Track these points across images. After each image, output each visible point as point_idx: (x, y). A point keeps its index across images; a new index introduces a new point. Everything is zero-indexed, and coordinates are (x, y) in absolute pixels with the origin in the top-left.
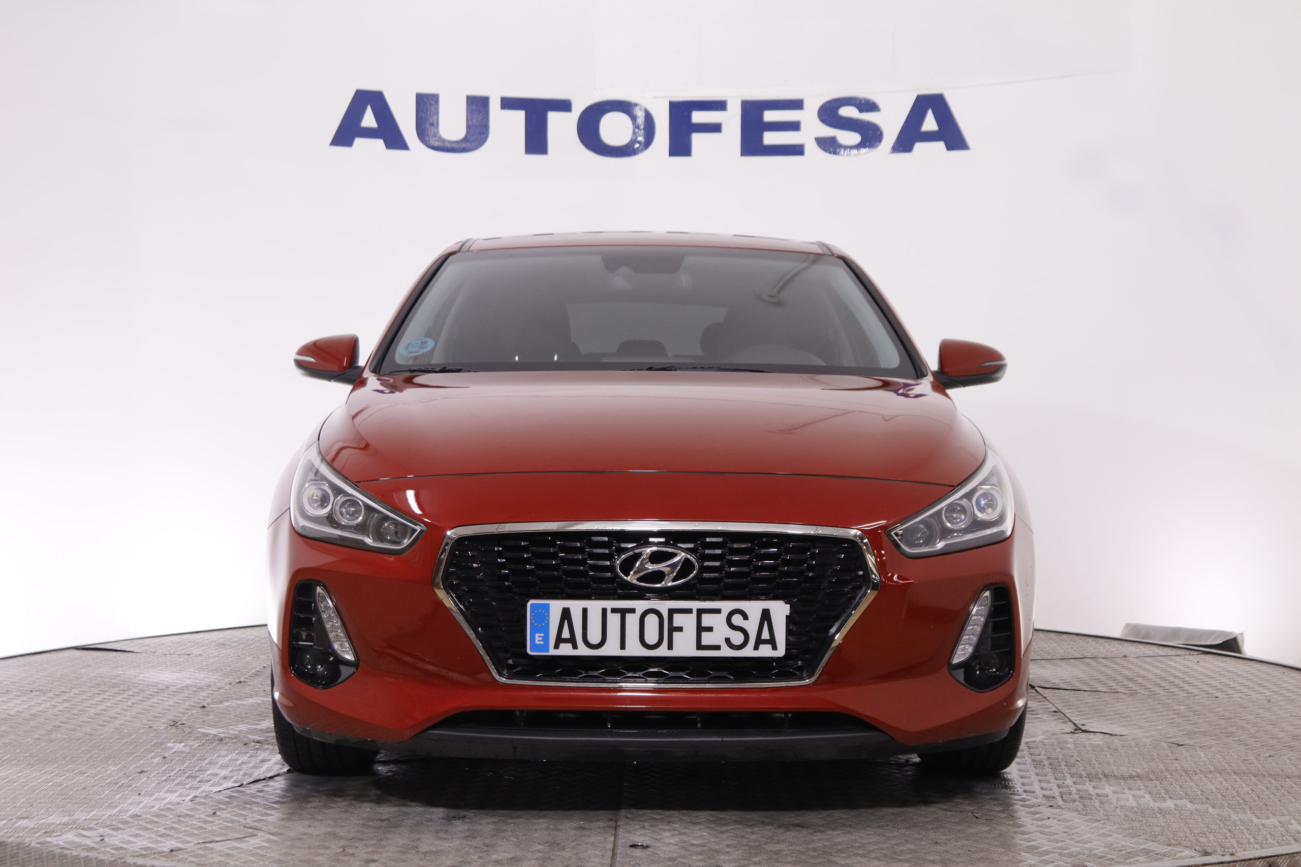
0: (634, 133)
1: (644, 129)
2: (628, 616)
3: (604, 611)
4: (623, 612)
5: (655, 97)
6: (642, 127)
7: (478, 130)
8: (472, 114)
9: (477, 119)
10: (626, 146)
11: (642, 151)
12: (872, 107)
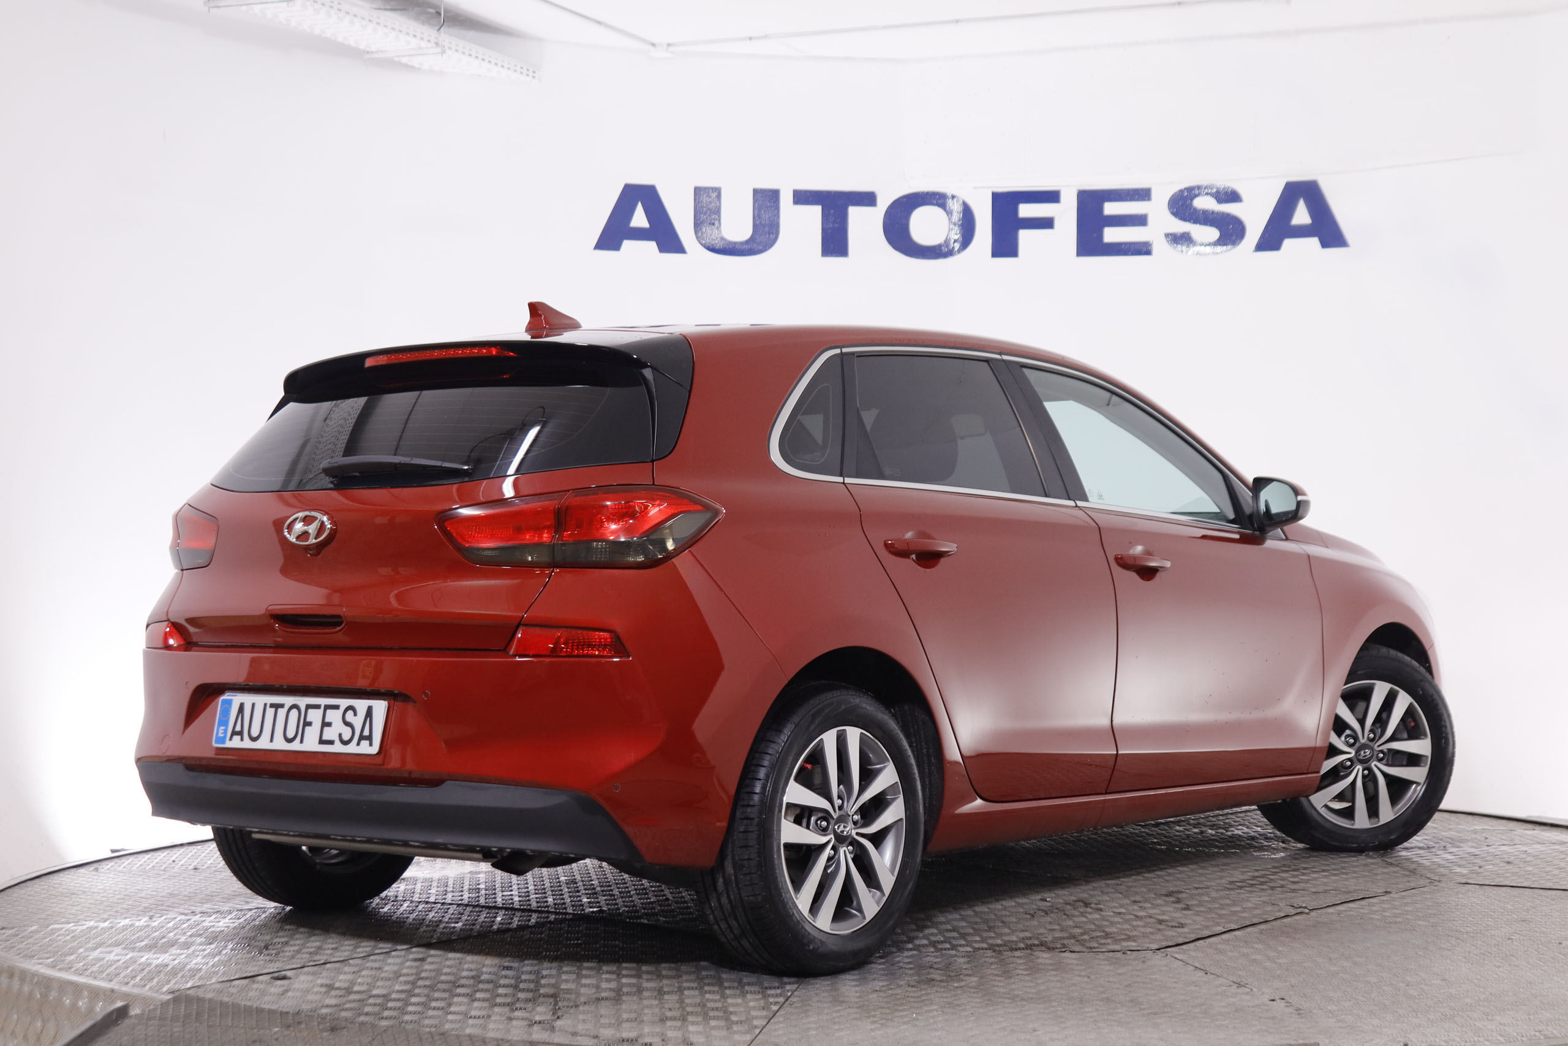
0: (949, 229)
1: (962, 225)
6: (960, 223)
7: (767, 229)
8: (759, 210)
9: (766, 216)
10: (940, 246)
11: (960, 251)
12: (1232, 197)
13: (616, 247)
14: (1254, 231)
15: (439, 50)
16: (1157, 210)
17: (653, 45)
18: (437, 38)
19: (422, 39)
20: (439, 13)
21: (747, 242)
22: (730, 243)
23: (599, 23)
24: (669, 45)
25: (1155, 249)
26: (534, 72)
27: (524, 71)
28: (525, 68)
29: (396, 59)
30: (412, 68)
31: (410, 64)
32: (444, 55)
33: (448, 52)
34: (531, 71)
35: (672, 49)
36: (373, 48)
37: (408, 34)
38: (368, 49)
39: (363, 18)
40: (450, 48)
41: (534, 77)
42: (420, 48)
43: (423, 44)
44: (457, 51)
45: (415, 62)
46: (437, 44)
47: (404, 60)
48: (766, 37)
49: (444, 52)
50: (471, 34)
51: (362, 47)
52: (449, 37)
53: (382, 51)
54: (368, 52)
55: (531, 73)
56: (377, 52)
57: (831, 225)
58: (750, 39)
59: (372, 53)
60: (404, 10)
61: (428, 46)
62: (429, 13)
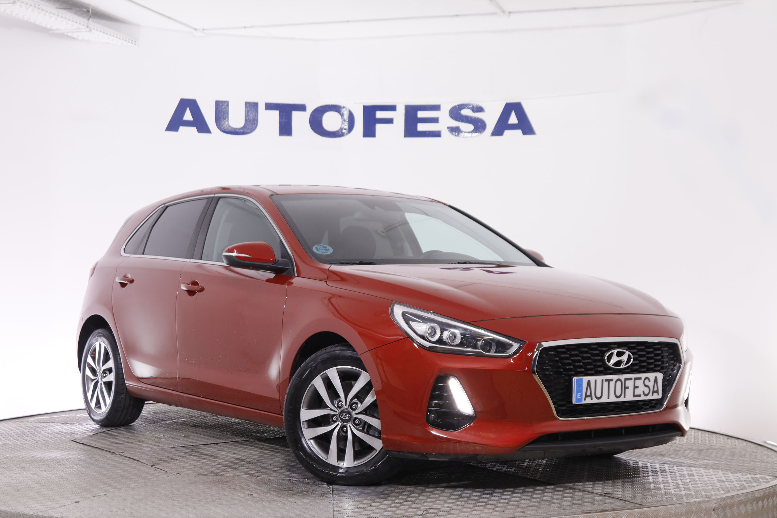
0: (342, 123)
1: (348, 121)
2: (611, 382)
3: (602, 380)
4: (609, 381)
5: (355, 103)
6: (347, 120)
7: (252, 122)
8: (248, 112)
9: (252, 116)
10: (338, 131)
11: (347, 134)
12: (480, 109)
13: (176, 129)
15: (88, 29)
16: (444, 116)
17: (195, 29)
18: (87, 24)
19: (80, 24)
20: (88, 11)
21: (242, 128)
22: (234, 129)
23: (169, 18)
24: (203, 30)
25: (443, 134)
26: (135, 42)
27: (130, 41)
28: (131, 40)
29: (66, 34)
30: (74, 38)
31: (72, 36)
32: (91, 32)
33: (93, 31)
34: (134, 41)
35: (204, 31)
36: (54, 28)
37: (73, 21)
38: (52, 28)
39: (51, 13)
40: (94, 29)
41: (135, 44)
42: (79, 28)
43: (80, 26)
44: (97, 30)
45: (75, 35)
46: (87, 27)
47: (70, 34)
48: (253, 27)
49: (91, 31)
50: (104, 22)
51: (48, 27)
52: (93, 23)
53: (59, 30)
54: (51, 30)
55: (134, 42)
56: (56, 30)
57: (284, 120)
58: (244, 28)
59: (53, 30)
60: (71, 9)
61: (83, 27)
62: (84, 11)
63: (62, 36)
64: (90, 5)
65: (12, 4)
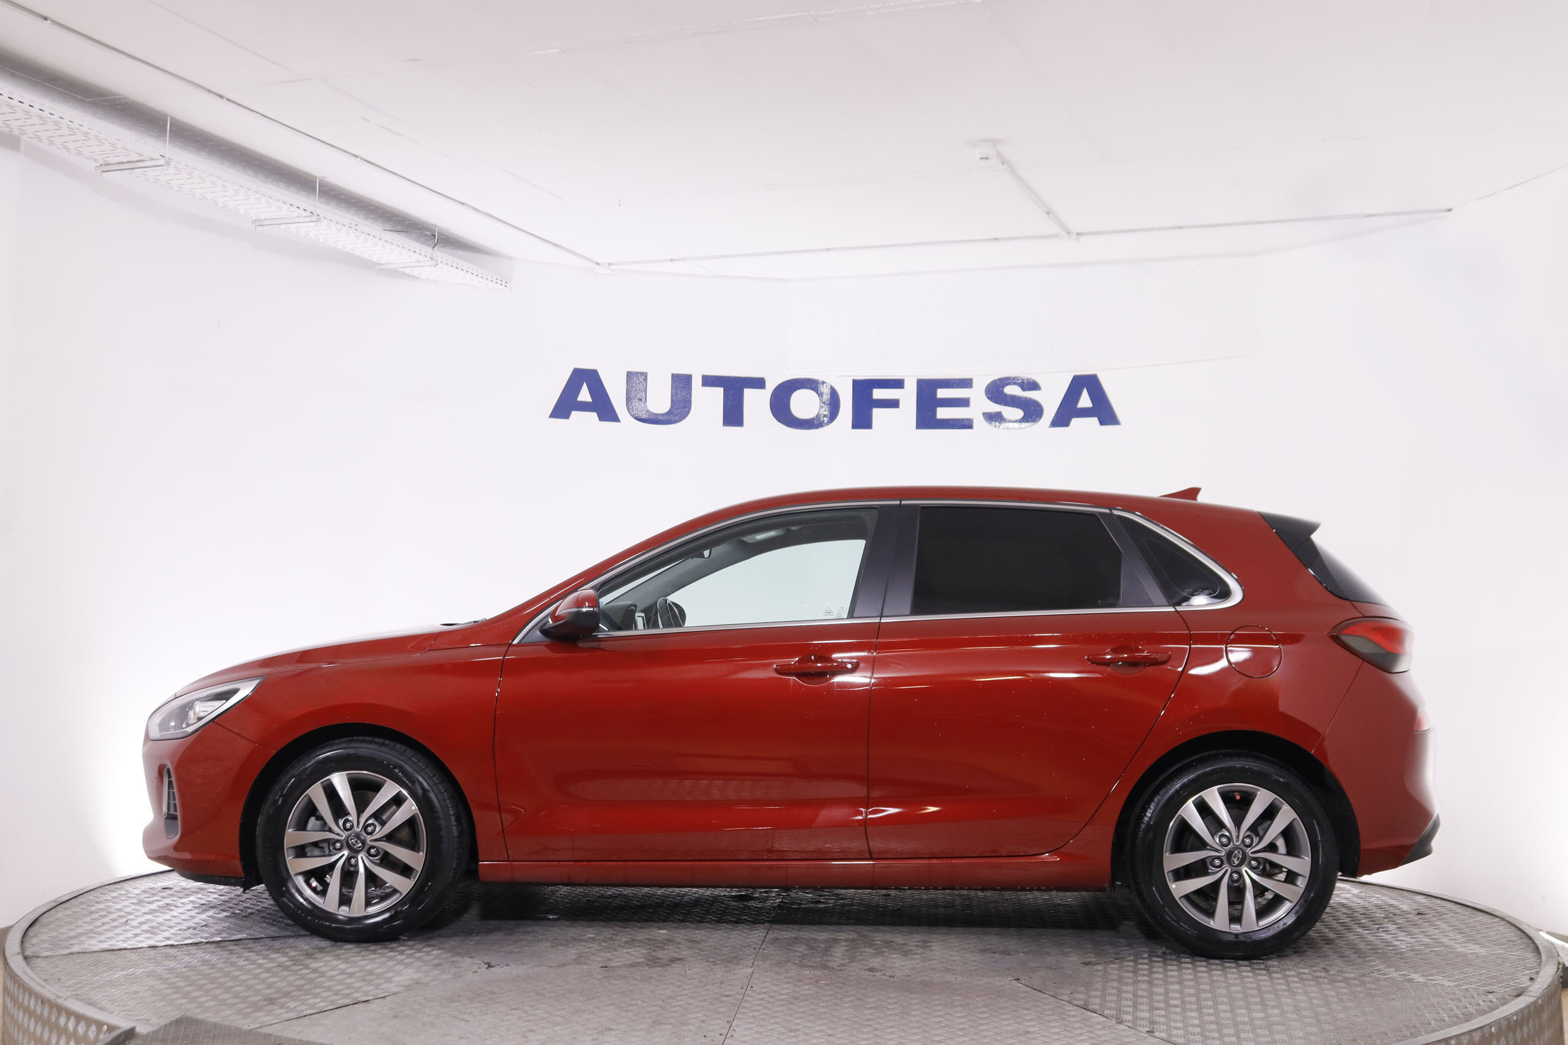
5: (840, 376)
14: (1050, 411)
15: (433, 263)
17: (598, 264)
18: (432, 254)
19: (420, 254)
20: (434, 236)
23: (556, 245)
24: (609, 264)
26: (506, 283)
27: (499, 281)
29: (400, 270)
30: (413, 277)
31: (411, 274)
32: (437, 267)
33: (440, 264)
34: (504, 282)
35: (611, 267)
36: (383, 261)
37: (409, 250)
38: (379, 262)
39: (374, 237)
40: (442, 262)
41: (506, 286)
42: (418, 261)
43: (421, 258)
44: (447, 264)
45: (415, 272)
46: (432, 259)
47: (407, 271)
48: (683, 259)
49: (437, 265)
50: (459, 252)
51: (374, 259)
52: (440, 253)
53: (390, 264)
54: (378, 264)
56: (386, 264)
58: (672, 260)
59: (381, 264)
60: (407, 232)
61: (425, 259)
62: (427, 235)
63: (395, 273)
64: (436, 226)
65: (314, 223)
